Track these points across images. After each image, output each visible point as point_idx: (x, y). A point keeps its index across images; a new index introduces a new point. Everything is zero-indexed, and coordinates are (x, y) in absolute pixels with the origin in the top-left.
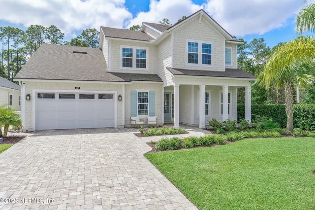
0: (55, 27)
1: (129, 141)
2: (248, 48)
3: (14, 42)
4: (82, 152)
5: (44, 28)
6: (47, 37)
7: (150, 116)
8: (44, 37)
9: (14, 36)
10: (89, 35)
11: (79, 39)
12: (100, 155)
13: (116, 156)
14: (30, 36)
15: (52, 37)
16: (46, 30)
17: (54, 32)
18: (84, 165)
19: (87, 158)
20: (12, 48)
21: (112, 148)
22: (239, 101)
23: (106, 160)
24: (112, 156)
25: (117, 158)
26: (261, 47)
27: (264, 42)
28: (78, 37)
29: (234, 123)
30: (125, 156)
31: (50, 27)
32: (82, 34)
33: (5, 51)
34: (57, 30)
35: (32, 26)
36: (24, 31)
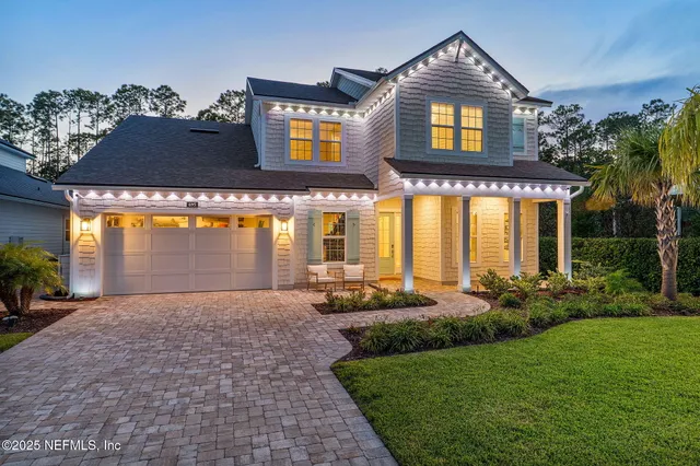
0: (169, 89)
1: (300, 323)
2: (546, 125)
3: (90, 119)
4: (183, 355)
5: (147, 91)
6: (153, 107)
7: (348, 264)
8: (147, 109)
9: (91, 107)
10: (232, 102)
11: (213, 111)
12: (223, 366)
13: (261, 369)
14: (119, 106)
15: (163, 107)
16: (152, 94)
17: (167, 97)
18: (175, 402)
19: (190, 377)
20: (87, 130)
21: (256, 344)
22: (542, 232)
23: (235, 385)
24: (252, 370)
25: (263, 377)
26: (573, 121)
27: (580, 112)
28: (211, 107)
29: (535, 281)
30: (284, 369)
31: (159, 89)
32: (219, 101)
33: (74, 136)
34: (174, 94)
35: (124, 86)
36: (110, 96)
